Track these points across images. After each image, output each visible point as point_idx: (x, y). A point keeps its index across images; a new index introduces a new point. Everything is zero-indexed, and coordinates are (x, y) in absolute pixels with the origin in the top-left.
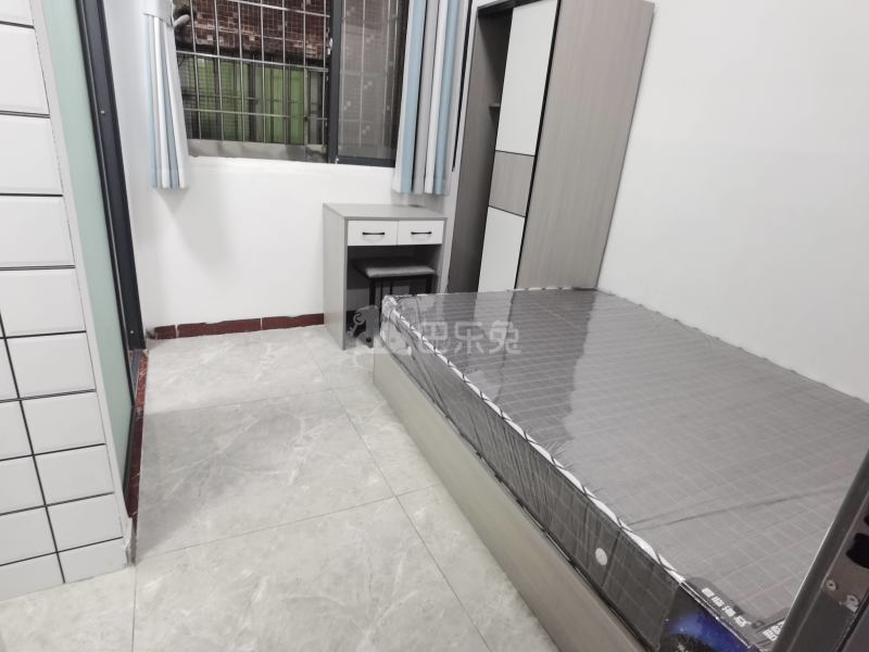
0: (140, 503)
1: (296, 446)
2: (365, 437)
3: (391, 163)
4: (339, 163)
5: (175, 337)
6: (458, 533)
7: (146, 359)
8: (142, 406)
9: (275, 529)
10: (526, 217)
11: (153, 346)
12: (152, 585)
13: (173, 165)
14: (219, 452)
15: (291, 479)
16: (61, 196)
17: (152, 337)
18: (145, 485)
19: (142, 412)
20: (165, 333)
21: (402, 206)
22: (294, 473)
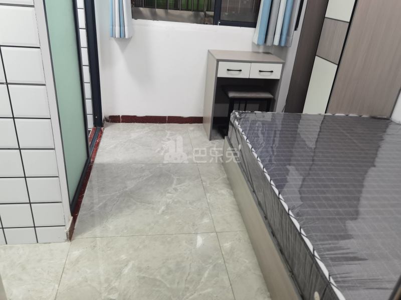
0: (81, 209)
1: (168, 193)
2: (208, 195)
3: (254, 25)
4: (220, 24)
5: (119, 122)
6: (247, 261)
7: (102, 132)
8: (94, 159)
9: (144, 237)
10: (339, 65)
11: (107, 126)
12: (76, 253)
13: (122, 25)
14: (127, 190)
15: (160, 212)
16: (39, 48)
17: (108, 121)
18: (85, 201)
19: (93, 162)
20: (114, 119)
21: (258, 53)
22: (163, 208)
